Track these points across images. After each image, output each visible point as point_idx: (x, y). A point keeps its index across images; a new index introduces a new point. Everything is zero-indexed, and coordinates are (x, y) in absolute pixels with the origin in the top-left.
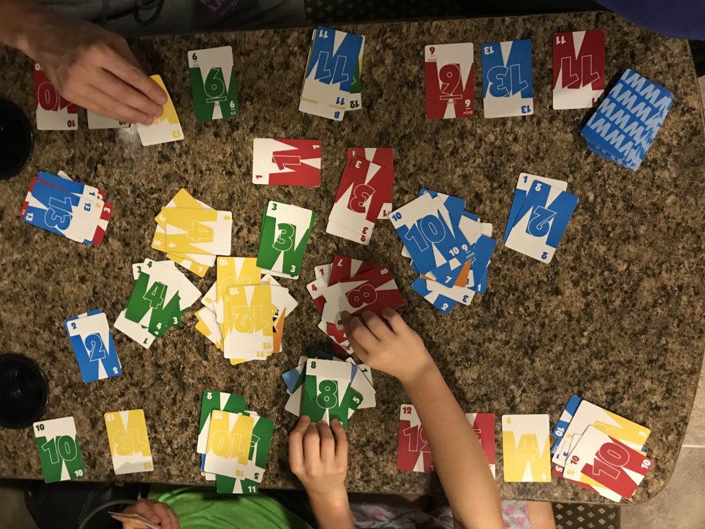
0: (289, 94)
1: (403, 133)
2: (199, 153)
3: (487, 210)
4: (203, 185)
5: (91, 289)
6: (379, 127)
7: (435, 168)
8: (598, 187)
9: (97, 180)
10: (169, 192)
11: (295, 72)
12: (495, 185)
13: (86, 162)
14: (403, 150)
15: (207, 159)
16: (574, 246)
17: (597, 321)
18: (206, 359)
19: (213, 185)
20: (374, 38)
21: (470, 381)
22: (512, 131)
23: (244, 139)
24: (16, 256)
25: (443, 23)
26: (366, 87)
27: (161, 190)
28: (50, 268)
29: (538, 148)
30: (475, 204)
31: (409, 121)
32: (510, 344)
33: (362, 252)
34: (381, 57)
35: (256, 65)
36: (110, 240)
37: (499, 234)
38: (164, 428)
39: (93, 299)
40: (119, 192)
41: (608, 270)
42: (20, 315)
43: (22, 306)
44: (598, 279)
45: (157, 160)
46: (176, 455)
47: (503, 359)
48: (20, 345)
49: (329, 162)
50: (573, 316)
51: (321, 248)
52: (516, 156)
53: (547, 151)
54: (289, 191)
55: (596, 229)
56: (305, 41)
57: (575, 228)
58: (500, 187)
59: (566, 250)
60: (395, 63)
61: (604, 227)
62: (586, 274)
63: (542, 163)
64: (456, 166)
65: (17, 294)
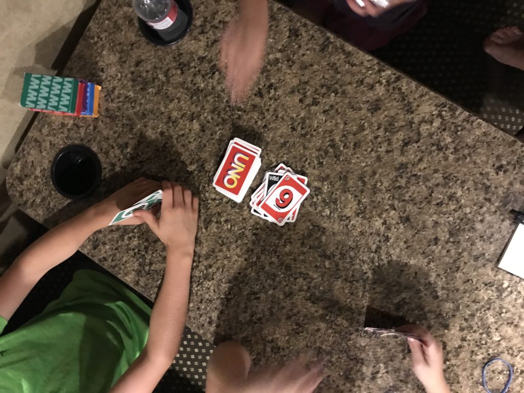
0: (362, 105)
1: (415, 173)
2: (283, 105)
3: (437, 251)
4: (273, 125)
5: (163, 142)
6: (404, 159)
7: (421, 206)
8: (514, 282)
9: (210, 80)
10: (249, 116)
11: (374, 95)
12: (451, 240)
13: (211, 65)
14: (409, 182)
15: (286, 111)
16: (476, 307)
17: (460, 360)
18: (206, 228)
19: (279, 129)
20: (436, 105)
21: (358, 345)
22: (483, 215)
23: (316, 114)
24: (131, 94)
25: (484, 124)
26: (412, 131)
27: (245, 111)
28: (147, 113)
29: (492, 235)
30: (431, 243)
31: (424, 168)
32: (397, 339)
33: (343, 227)
34: (433, 119)
35: (353, 75)
36: (194, 121)
37: (434, 270)
38: (153, 253)
39: (160, 149)
40: (219, 96)
41: (487, 335)
42: (110, 130)
43: (115, 125)
44: (477, 336)
45: (254, 92)
46: (149, 274)
47: (387, 345)
48: (98, 147)
49: (359, 161)
50: (447, 347)
51: (319, 208)
52: (476, 231)
53: (497, 240)
54: (322, 162)
55: (496, 305)
56: (393, 80)
57: (483, 297)
58: (454, 242)
59: (469, 306)
60: (439, 129)
61: (501, 308)
62: (471, 328)
63: (489, 245)
64: (435, 213)
65: (117, 117)
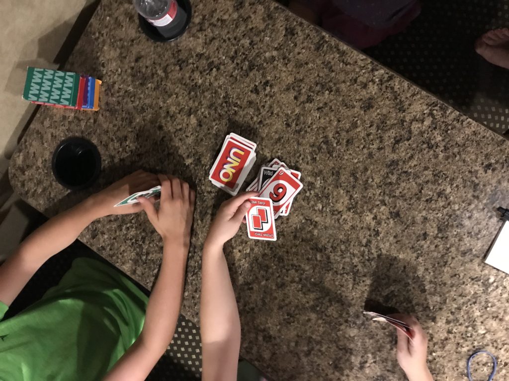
0: (355, 103)
1: (406, 170)
2: (278, 102)
3: (425, 246)
4: (268, 121)
5: (161, 136)
6: (395, 157)
7: (411, 202)
8: (500, 277)
9: (208, 76)
10: (245, 112)
11: (367, 93)
12: (440, 235)
13: (209, 62)
14: (400, 179)
15: (281, 108)
16: (462, 301)
17: (445, 351)
18: (202, 220)
19: (274, 125)
20: (427, 104)
21: (347, 336)
22: (471, 212)
23: (310, 111)
24: (131, 88)
25: (474, 123)
26: (403, 129)
27: (241, 107)
28: (146, 108)
29: (480, 231)
30: (420, 238)
31: (415, 166)
32: (385, 331)
33: (335, 221)
34: (424, 118)
35: (347, 73)
36: (192, 116)
37: (423, 264)
38: (150, 243)
39: (159, 143)
40: (216, 92)
41: (473, 327)
42: (110, 123)
43: (114, 119)
44: (462, 329)
45: (251, 89)
46: (146, 263)
47: (375, 336)
48: (98, 140)
49: (351, 157)
50: (434, 339)
51: (312, 203)
52: (464, 227)
53: (484, 236)
54: (316, 158)
55: (482, 299)
56: (386, 79)
57: (470, 291)
58: (442, 238)
59: (455, 299)
60: (430, 127)
61: (487, 302)
62: (457, 321)
63: (476, 241)
64: (424, 209)
65: (116, 111)
